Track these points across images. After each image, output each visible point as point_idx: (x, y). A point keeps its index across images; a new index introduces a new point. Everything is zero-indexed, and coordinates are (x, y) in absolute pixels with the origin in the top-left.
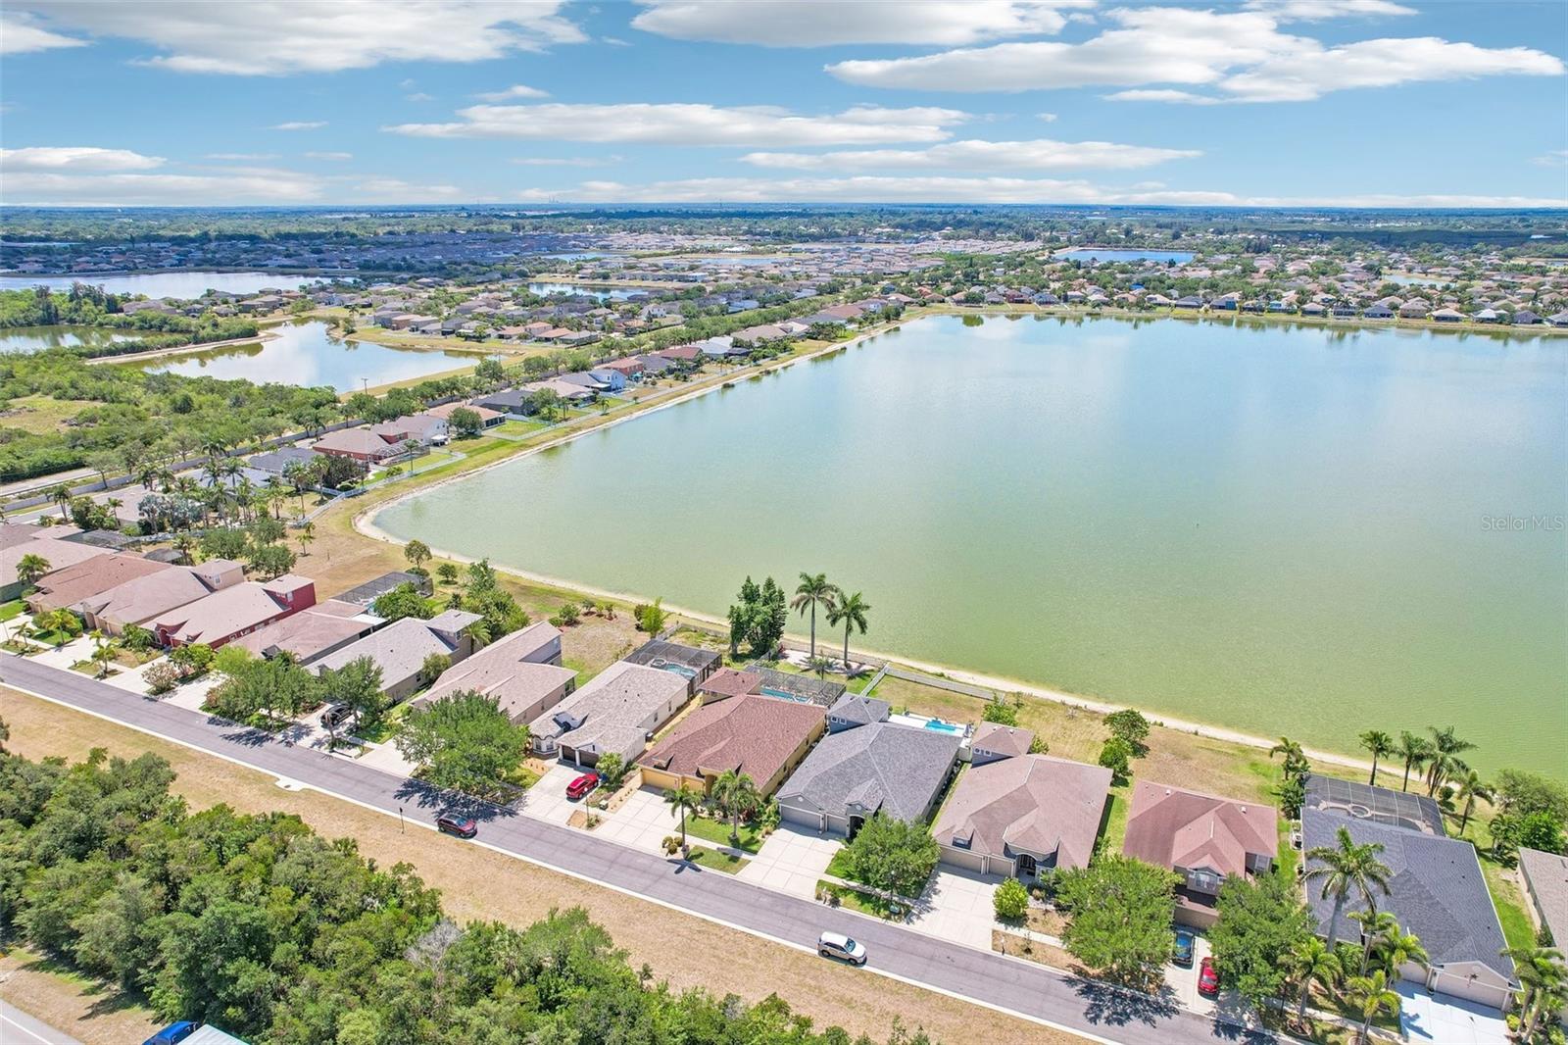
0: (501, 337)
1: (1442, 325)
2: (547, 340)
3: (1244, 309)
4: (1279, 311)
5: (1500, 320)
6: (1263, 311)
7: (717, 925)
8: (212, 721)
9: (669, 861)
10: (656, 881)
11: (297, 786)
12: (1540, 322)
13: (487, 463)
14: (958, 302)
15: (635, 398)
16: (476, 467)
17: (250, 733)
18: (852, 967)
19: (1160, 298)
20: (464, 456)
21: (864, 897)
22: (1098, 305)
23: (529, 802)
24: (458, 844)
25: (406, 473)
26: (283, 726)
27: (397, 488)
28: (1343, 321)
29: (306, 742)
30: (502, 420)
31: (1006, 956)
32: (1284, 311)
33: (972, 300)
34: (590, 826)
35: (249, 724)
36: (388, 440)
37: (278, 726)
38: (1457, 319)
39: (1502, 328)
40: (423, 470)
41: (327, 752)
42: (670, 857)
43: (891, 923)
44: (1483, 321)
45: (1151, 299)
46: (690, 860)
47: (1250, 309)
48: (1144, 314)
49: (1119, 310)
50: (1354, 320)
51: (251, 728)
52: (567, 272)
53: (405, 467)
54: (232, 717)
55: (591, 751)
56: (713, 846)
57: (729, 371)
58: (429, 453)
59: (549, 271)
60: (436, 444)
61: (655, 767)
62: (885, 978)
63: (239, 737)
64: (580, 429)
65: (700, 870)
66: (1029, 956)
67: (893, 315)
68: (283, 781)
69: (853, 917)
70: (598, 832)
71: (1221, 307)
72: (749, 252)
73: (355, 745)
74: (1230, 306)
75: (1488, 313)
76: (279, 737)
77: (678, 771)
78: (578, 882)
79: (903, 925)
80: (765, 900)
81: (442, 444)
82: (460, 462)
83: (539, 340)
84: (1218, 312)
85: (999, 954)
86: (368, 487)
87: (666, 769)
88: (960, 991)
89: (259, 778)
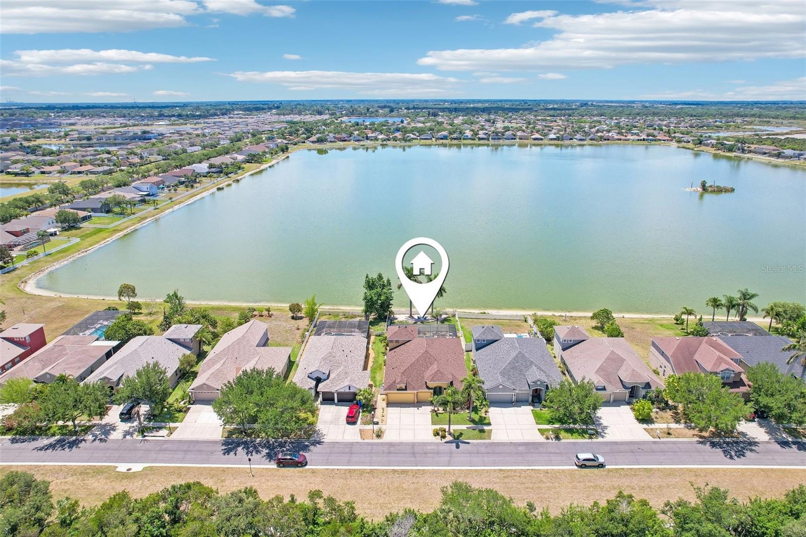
0: (43, 173)
1: (536, 142)
2: (79, 173)
3: (453, 139)
4: (468, 139)
5: (558, 139)
6: (460, 139)
7: (511, 470)
8: (13, 441)
9: (445, 443)
10: (451, 457)
11: (137, 467)
12: (572, 139)
13: (98, 242)
14: (313, 142)
15: (171, 199)
16: (91, 245)
17: (58, 441)
18: (601, 469)
19: (412, 136)
20: (79, 240)
21: (571, 431)
22: (385, 140)
23: (324, 433)
24: (301, 472)
25: (41, 255)
26: (87, 429)
27: (40, 264)
28: (496, 142)
29: (116, 435)
30: (90, 217)
31: (662, 440)
32: (470, 139)
33: (320, 141)
34: (378, 436)
35: (53, 435)
36: (16, 234)
37: (82, 430)
38: (542, 139)
39: (560, 142)
40: (53, 250)
41: (140, 438)
42: (444, 441)
43: (594, 440)
44: (552, 139)
45: (408, 136)
46: (457, 439)
47: (455, 139)
48: (408, 143)
49: (395, 142)
50: (501, 142)
51: (57, 437)
52: (58, 137)
53: (39, 249)
54: (33, 433)
55: (347, 390)
56: (464, 427)
57: (216, 181)
58: (49, 241)
59: (44, 137)
60: (51, 235)
61: (398, 390)
62: (623, 469)
63: (52, 446)
64: (146, 218)
65: (469, 443)
66: (671, 436)
67: (284, 149)
68: (122, 467)
69: (574, 443)
70: (386, 438)
71: (442, 139)
72: (170, 125)
73: (160, 428)
74: (445, 138)
75: (552, 136)
76: (90, 437)
77: (414, 389)
78: (403, 472)
79: (600, 439)
80: (521, 448)
81: (55, 234)
82: (77, 244)
83: (74, 173)
84: (441, 141)
85: (658, 440)
86: (18, 265)
87: (406, 389)
88: (661, 464)
89: (98, 471)
